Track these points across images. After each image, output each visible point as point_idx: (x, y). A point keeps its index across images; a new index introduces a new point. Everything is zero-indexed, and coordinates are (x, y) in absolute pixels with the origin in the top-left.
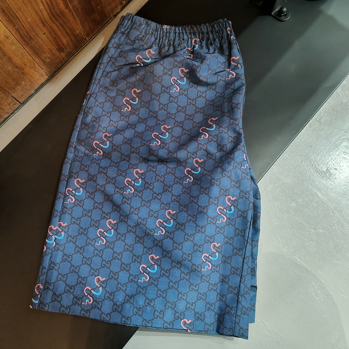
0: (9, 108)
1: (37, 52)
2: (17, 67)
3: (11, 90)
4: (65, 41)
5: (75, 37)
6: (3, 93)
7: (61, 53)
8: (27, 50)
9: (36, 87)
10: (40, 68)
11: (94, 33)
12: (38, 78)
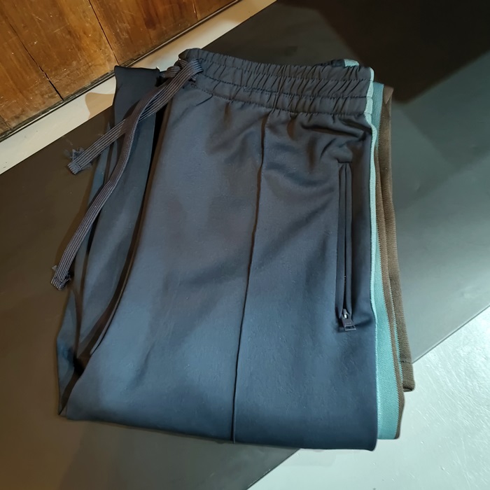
0: (40, 101)
1: (109, 15)
2: (70, 33)
3: (51, 71)
4: (161, 9)
5: (180, 8)
6: (37, 72)
7: (150, 30)
8: (95, 7)
9: (95, 76)
10: (108, 45)
11: (213, 10)
12: (101, 62)
